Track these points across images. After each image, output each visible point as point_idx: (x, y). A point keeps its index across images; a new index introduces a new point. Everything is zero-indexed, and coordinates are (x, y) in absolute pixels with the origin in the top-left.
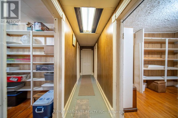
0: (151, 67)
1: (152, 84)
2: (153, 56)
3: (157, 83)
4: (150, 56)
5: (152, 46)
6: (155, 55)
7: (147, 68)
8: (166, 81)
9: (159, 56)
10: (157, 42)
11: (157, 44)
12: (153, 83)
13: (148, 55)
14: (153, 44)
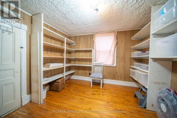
0: (53, 66)
1: (54, 85)
2: (56, 53)
3: (58, 82)
4: (53, 53)
5: (55, 42)
6: (57, 52)
7: (48, 67)
8: (65, 78)
9: (60, 54)
10: (59, 40)
11: (59, 42)
12: (55, 83)
13: (50, 53)
14: (56, 41)
